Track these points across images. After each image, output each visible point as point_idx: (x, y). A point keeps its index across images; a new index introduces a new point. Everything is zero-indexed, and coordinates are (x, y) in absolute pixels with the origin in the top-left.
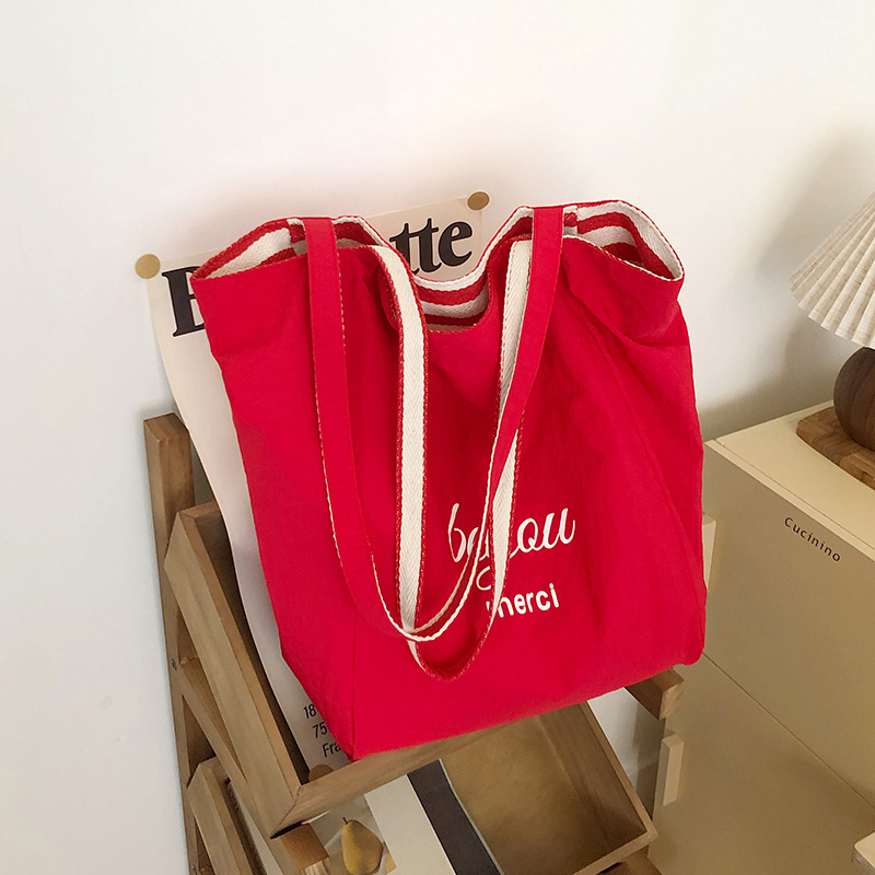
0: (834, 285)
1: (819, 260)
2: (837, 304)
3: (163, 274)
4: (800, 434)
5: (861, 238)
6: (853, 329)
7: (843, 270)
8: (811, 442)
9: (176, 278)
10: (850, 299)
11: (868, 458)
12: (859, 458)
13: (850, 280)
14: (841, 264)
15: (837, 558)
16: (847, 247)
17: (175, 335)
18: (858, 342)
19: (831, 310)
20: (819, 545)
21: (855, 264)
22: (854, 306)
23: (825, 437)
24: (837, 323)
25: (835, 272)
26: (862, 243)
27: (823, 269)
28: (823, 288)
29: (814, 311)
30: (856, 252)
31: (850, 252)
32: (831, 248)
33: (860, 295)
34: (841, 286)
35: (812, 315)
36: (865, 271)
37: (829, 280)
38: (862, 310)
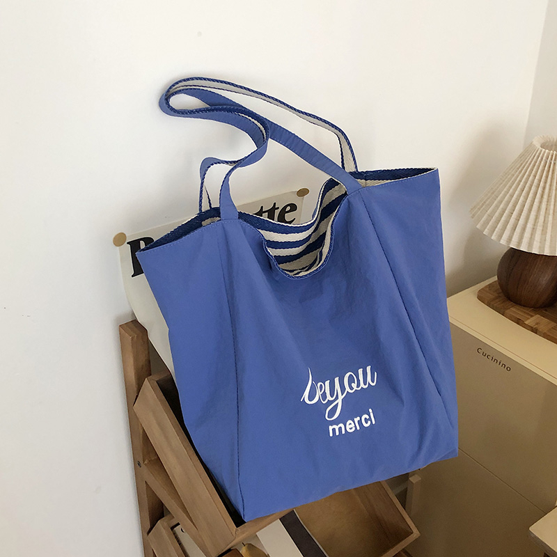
0: (497, 214)
1: (487, 200)
2: (500, 226)
3: (128, 243)
4: (480, 299)
5: (510, 187)
7: (502, 206)
8: (486, 303)
9: (134, 245)
10: (507, 222)
11: (522, 311)
12: (515, 311)
13: (506, 211)
14: (501, 202)
15: (509, 369)
16: (503, 193)
17: (133, 276)
18: (513, 246)
19: (497, 229)
20: (498, 363)
21: (508, 202)
22: (509, 227)
23: (494, 299)
24: (500, 236)
25: (497, 207)
26: (511, 190)
27: (490, 205)
28: (491, 216)
29: (486, 230)
30: (508, 195)
31: (505, 195)
32: (493, 193)
33: (512, 220)
34: (501, 215)
35: (486, 232)
36: (514, 206)
37: (494, 212)
38: (514, 229)
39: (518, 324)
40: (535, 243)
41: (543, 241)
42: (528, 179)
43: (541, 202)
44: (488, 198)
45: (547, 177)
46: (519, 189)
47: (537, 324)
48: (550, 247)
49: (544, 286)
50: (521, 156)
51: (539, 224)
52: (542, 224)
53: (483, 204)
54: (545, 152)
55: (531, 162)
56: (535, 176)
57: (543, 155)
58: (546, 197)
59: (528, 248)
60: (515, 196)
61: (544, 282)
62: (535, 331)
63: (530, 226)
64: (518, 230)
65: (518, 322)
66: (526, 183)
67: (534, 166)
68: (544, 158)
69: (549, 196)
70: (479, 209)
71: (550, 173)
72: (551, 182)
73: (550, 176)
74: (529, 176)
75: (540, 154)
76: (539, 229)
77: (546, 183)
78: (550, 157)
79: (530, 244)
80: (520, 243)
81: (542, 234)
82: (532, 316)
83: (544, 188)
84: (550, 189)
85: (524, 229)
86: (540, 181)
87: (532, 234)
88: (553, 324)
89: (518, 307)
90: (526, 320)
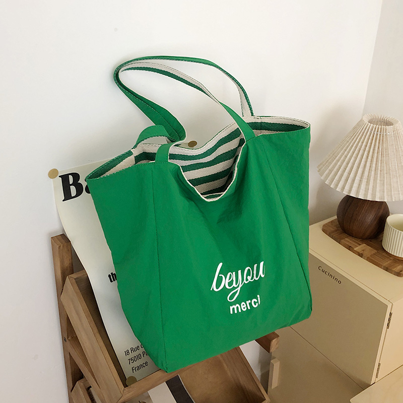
0: (335, 170)
2: (337, 178)
3: (60, 177)
4: (324, 230)
6: (343, 188)
7: (339, 163)
8: (328, 234)
9: (65, 178)
10: (342, 175)
11: (353, 241)
12: (348, 240)
13: (342, 167)
14: (338, 161)
15: (339, 282)
16: (340, 154)
17: (63, 201)
18: (346, 193)
19: (334, 180)
20: (333, 277)
21: (344, 161)
22: (343, 179)
23: (333, 232)
24: (337, 185)
25: (336, 164)
26: (346, 152)
27: (330, 163)
28: (331, 171)
29: (327, 180)
30: (344, 156)
31: (342, 156)
32: (334, 154)
33: (346, 174)
34: (338, 170)
35: (327, 182)
36: (348, 164)
37: (334, 167)
38: (347, 180)
39: (349, 250)
40: (361, 191)
41: (367, 190)
42: (357, 144)
43: (366, 162)
44: (330, 158)
45: (371, 143)
46: (351, 152)
47: (363, 250)
48: (372, 194)
49: (369, 223)
50: (354, 128)
51: (364, 177)
52: (367, 177)
53: (326, 162)
54: (370, 125)
55: (361, 132)
56: (363, 143)
57: (369, 127)
58: (370, 158)
59: (356, 194)
60: (348, 157)
61: (369, 220)
62: (361, 255)
63: (358, 178)
64: (350, 181)
65: (350, 248)
66: (356, 147)
67: (362, 135)
68: (370, 130)
69: (372, 157)
70: (324, 166)
71: (374, 141)
72: (374, 147)
73: (373, 143)
74: (359, 142)
75: (367, 127)
76: (364, 181)
77: (370, 148)
78: (374, 129)
79: (358, 192)
80: (350, 191)
81: (366, 185)
82: (360, 245)
83: (369, 152)
84: (373, 153)
85: (353, 180)
86: (366, 146)
87: (359, 185)
88: (375, 251)
89: (351, 238)
90: (355, 247)
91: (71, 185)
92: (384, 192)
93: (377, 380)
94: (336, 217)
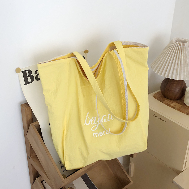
0: (160, 66)
1: (156, 61)
2: (161, 70)
3: (22, 72)
4: (154, 97)
5: (165, 56)
6: (165, 75)
7: (162, 63)
9: (24, 73)
10: (163, 68)
11: (170, 101)
12: (167, 101)
13: (163, 65)
14: (161, 61)
15: (165, 122)
16: (162, 58)
17: (24, 85)
18: (166, 77)
20: (161, 119)
21: (164, 61)
22: (164, 70)
23: (159, 97)
24: (161, 74)
25: (160, 63)
27: (157, 63)
28: (158, 67)
29: (156, 71)
31: (163, 59)
32: (159, 58)
33: (165, 68)
34: (161, 66)
35: (156, 72)
36: (166, 63)
37: (159, 65)
38: (166, 71)
40: (174, 75)
41: (176, 75)
42: (171, 53)
43: (175, 61)
44: (157, 60)
45: (178, 52)
46: (168, 56)
47: (175, 105)
48: (179, 77)
49: (177, 92)
50: (168, 45)
51: (175, 69)
52: (176, 68)
54: (177, 43)
55: (172, 46)
56: (173, 52)
57: (176, 44)
58: (177, 59)
59: (171, 77)
60: (166, 59)
61: (177, 90)
62: (174, 108)
63: (172, 69)
64: (168, 71)
65: (168, 105)
66: (170, 54)
67: (173, 48)
68: (177, 45)
69: (178, 59)
70: (154, 64)
71: (179, 50)
72: (179, 54)
73: (179, 51)
74: (171, 51)
75: (175, 44)
76: (175, 70)
77: (177, 54)
78: (179, 44)
79: (172, 76)
80: (168, 76)
81: (176, 72)
82: (173, 103)
83: (177, 56)
84: (179, 56)
85: (170, 71)
86: (175, 53)
87: (173, 72)
88: (181, 106)
89: (168, 100)
90: (171, 104)
91: (28, 76)
92: (185, 75)
93: (185, 169)
94: (160, 90)
